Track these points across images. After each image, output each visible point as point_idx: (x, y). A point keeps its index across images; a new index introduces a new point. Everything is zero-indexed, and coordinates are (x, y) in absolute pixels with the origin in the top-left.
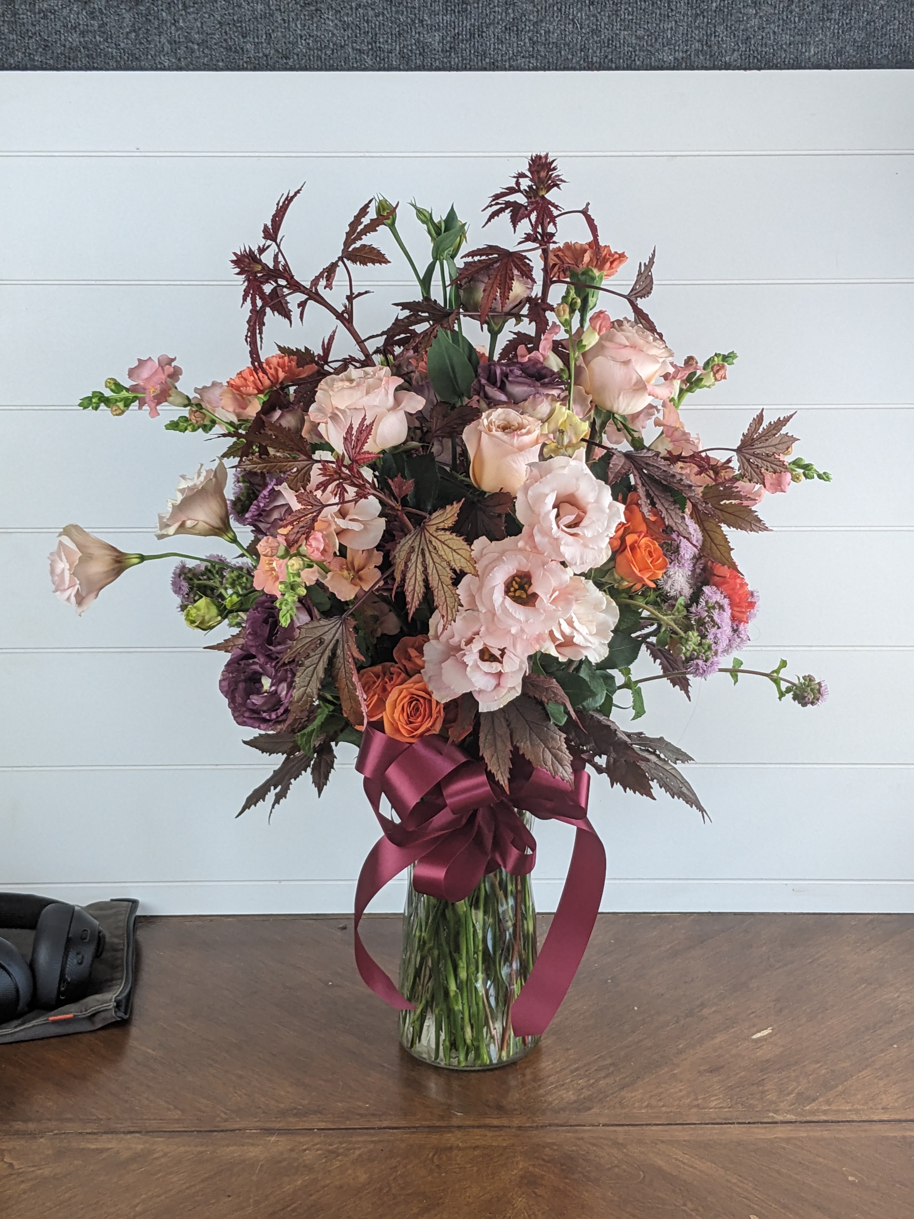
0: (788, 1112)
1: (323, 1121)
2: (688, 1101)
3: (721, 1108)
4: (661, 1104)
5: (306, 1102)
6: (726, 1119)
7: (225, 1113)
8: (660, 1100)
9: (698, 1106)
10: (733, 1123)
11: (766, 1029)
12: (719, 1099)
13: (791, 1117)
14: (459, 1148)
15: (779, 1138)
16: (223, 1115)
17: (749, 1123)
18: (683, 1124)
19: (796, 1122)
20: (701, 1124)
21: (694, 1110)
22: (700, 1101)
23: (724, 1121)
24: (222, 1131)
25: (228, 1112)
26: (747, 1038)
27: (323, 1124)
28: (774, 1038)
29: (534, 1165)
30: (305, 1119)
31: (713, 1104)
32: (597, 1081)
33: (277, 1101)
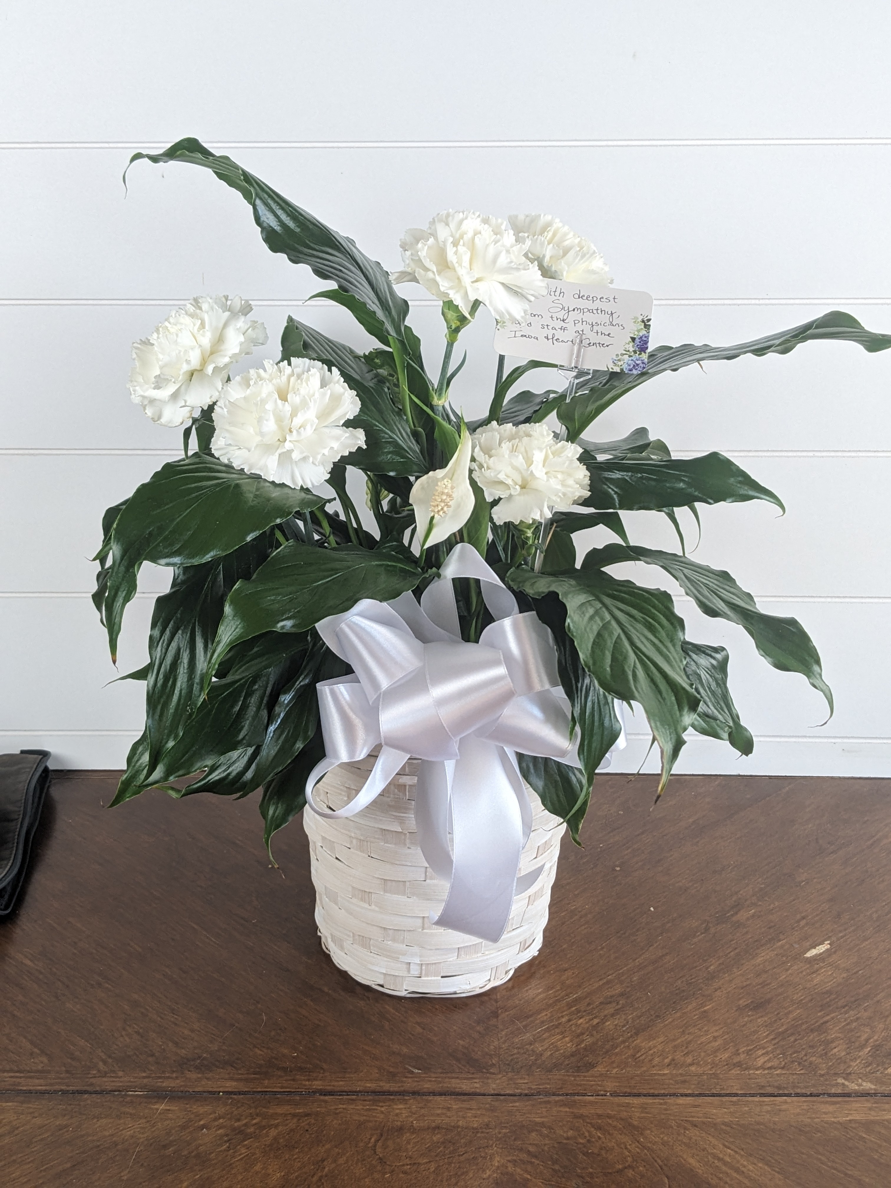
0: (865, 1077)
1: (232, 1079)
2: (726, 1056)
3: (770, 1068)
4: (689, 1060)
5: (214, 1047)
6: (779, 1088)
7: (105, 1062)
8: (687, 1054)
9: (739, 1065)
10: (789, 1095)
11: (822, 943)
12: (767, 1053)
13: (868, 1086)
14: (413, 1130)
15: (855, 1121)
16: (101, 1065)
17: (811, 1095)
18: (719, 1095)
19: (875, 1094)
20: (745, 1095)
21: (735, 1071)
22: (742, 1056)
23: (776, 1092)
24: (96, 1092)
25: (110, 1060)
26: (798, 956)
27: (234, 1084)
28: (834, 957)
29: (514, 1162)
30: (210, 1075)
31: (760, 1062)
32: (603, 1021)
33: (176, 1044)
